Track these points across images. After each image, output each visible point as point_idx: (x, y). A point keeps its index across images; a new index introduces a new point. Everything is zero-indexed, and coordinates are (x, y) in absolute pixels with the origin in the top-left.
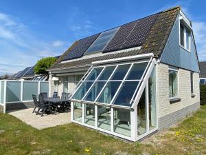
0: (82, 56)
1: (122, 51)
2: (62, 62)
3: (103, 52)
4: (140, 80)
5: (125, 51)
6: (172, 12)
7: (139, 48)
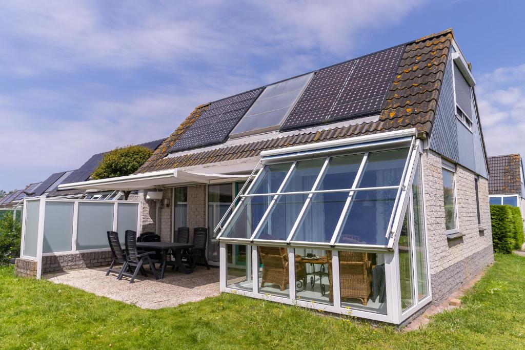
0: (226, 138)
1: (333, 126)
2: (170, 156)
3: (283, 130)
4: (400, 187)
5: (340, 125)
6: (435, 41)
7: (375, 119)
